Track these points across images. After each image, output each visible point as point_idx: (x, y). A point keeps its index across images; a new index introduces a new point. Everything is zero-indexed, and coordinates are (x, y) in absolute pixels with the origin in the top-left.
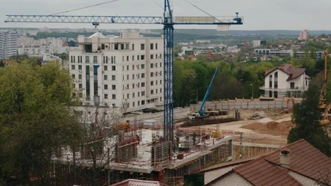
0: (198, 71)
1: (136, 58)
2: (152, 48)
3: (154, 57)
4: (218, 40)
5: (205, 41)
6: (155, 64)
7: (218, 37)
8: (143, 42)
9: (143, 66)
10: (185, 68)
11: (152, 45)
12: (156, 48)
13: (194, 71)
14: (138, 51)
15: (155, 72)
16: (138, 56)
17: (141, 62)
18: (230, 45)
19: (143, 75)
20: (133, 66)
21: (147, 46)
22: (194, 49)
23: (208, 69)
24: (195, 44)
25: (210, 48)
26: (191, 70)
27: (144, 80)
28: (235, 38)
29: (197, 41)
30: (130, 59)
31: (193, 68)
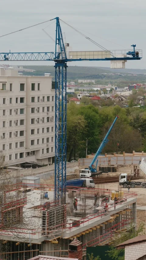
0: (88, 117)
1: (14, 101)
2: (33, 89)
3: (36, 100)
4: (104, 80)
5: (89, 81)
6: (36, 108)
7: (105, 76)
8: (23, 81)
9: (22, 111)
10: (72, 113)
11: (33, 85)
12: (39, 89)
13: (83, 117)
14: (17, 93)
15: (36, 118)
16: (17, 99)
17: (20, 106)
18: (119, 87)
19: (22, 122)
20: (11, 110)
21: (28, 87)
22: (76, 90)
23: (100, 115)
24: (77, 84)
25: (95, 89)
26: (79, 116)
27: (22, 128)
28: (125, 77)
29: (80, 81)
30: (7, 102)
31: (82, 113)
